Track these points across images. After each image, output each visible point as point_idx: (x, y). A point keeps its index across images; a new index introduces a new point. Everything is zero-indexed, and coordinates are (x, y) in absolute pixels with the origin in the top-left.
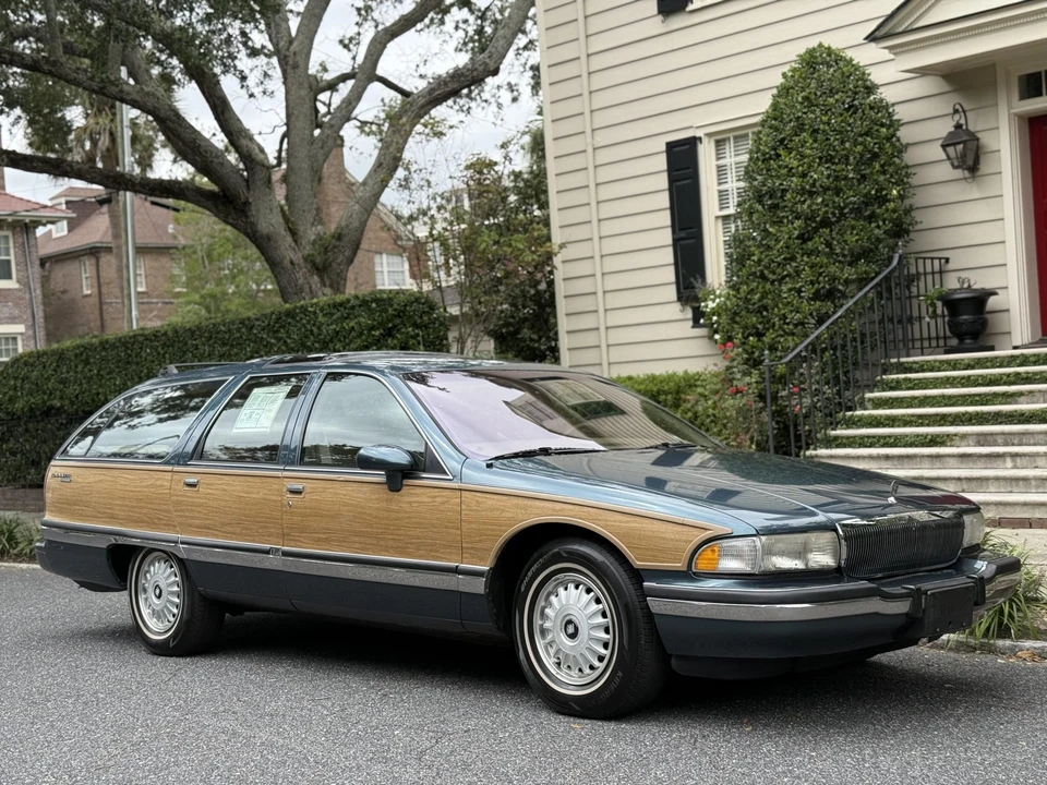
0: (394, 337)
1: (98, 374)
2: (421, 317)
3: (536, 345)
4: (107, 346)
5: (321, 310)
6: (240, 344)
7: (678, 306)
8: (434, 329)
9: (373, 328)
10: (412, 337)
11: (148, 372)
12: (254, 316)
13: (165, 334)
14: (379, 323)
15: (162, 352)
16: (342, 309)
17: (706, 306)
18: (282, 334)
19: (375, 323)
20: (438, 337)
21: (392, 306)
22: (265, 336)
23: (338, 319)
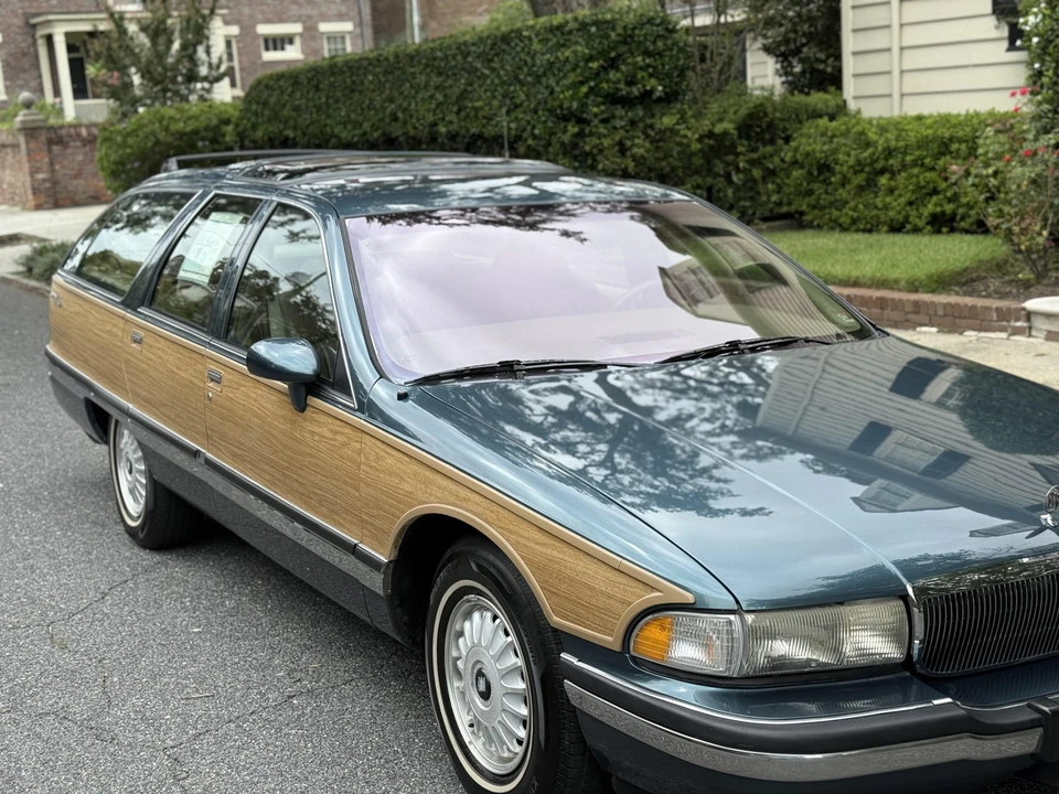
0: (618, 69)
1: (327, 103)
2: (654, 43)
3: (822, 67)
4: (336, 70)
5: (537, 35)
6: (454, 74)
7: (992, 21)
8: (671, 57)
9: (591, 59)
10: (642, 69)
11: (370, 104)
12: (471, 41)
13: (387, 59)
14: (599, 53)
15: (383, 80)
16: (558, 33)
17: (1026, 23)
18: (495, 65)
19: (594, 53)
20: (676, 67)
21: (614, 29)
22: (479, 66)
23: (554, 46)
